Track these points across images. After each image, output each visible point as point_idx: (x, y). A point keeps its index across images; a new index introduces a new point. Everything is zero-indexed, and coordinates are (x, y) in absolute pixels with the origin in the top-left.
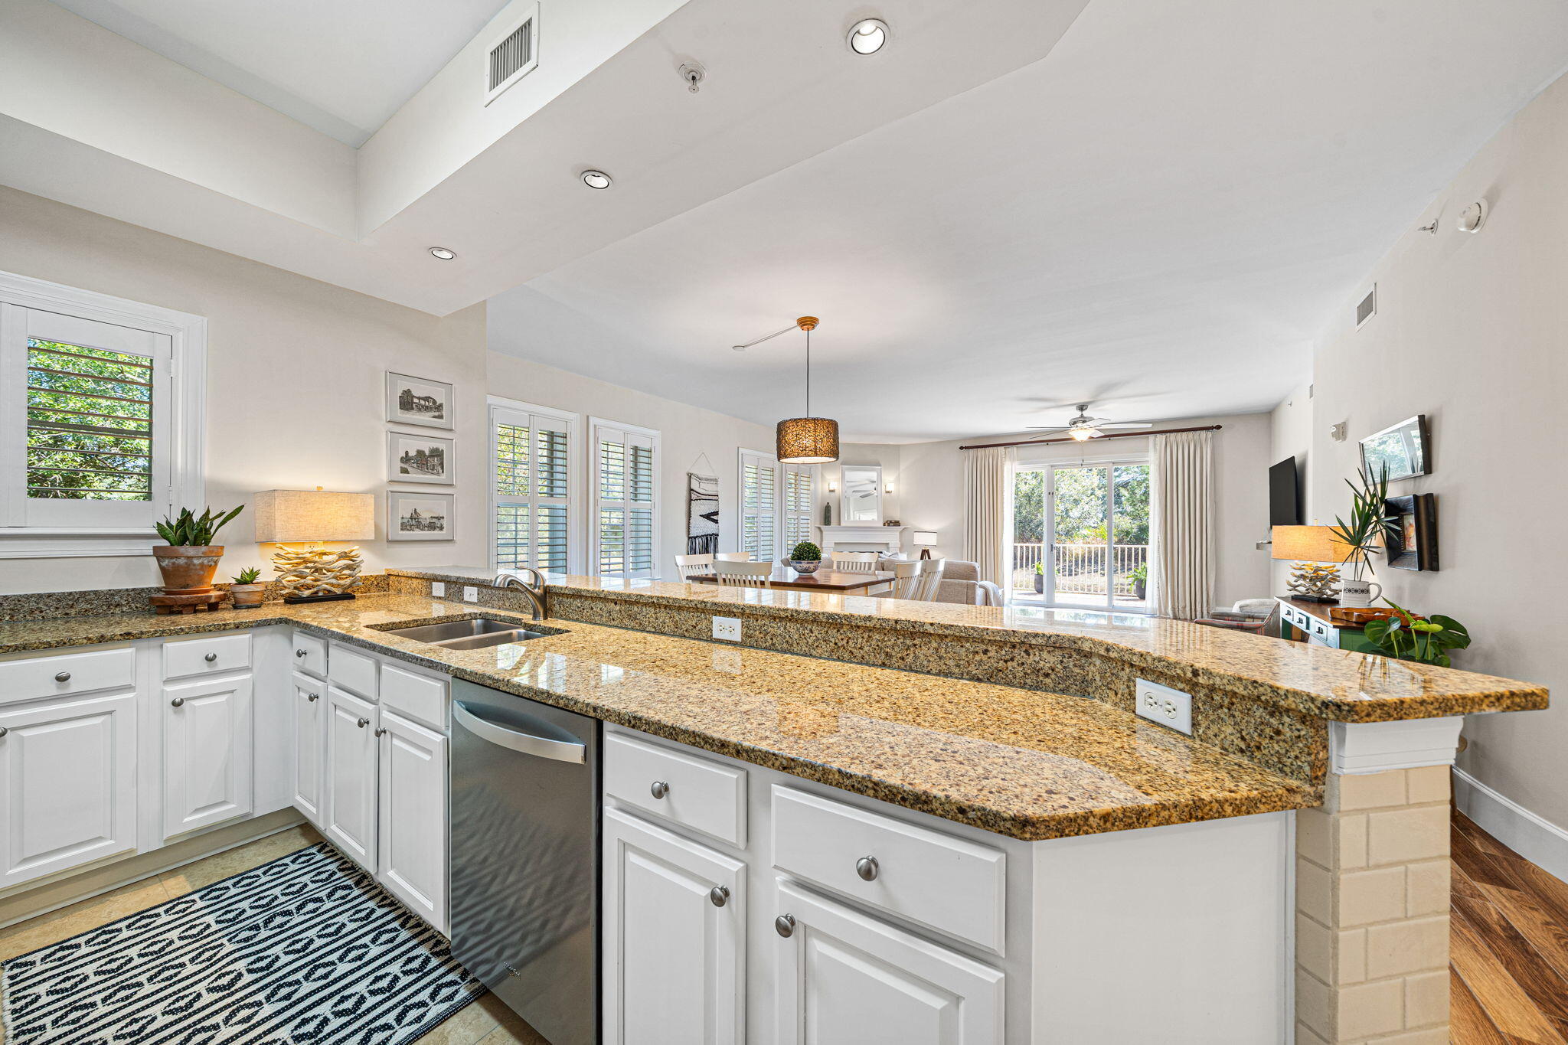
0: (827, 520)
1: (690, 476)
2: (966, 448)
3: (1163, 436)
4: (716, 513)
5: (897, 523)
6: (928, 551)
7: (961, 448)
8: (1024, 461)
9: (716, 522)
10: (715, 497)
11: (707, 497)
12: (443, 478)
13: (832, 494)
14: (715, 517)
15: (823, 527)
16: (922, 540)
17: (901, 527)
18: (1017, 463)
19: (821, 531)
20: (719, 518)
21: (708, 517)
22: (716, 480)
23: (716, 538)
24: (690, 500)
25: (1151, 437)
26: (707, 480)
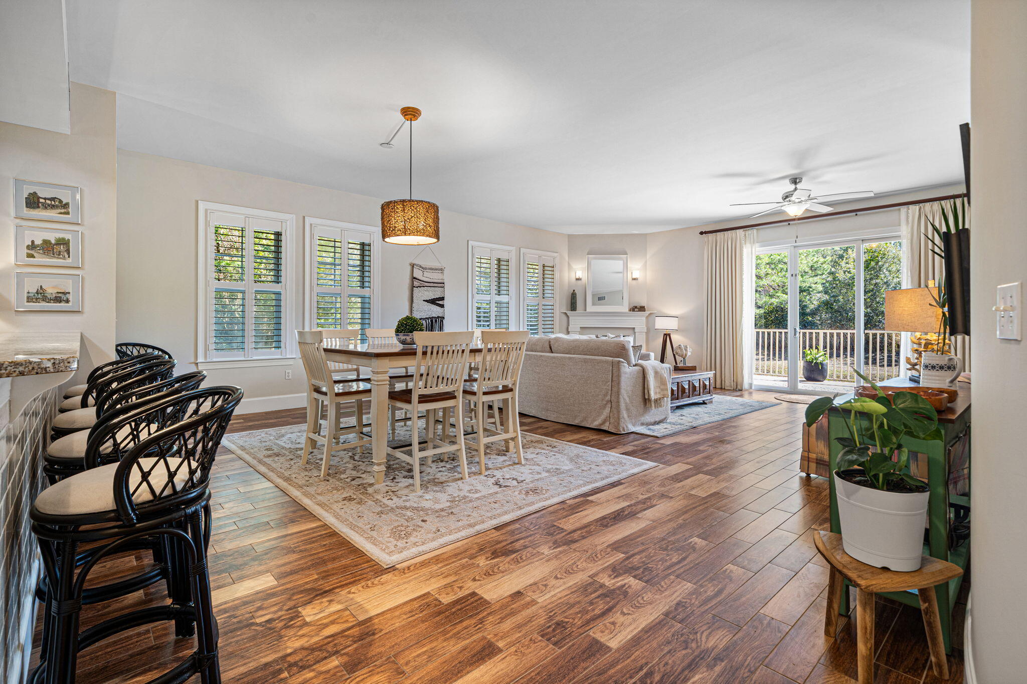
0: (573, 306)
1: (413, 266)
2: (706, 233)
3: (916, 208)
4: (442, 299)
5: (642, 309)
6: (669, 335)
7: (702, 233)
8: (764, 243)
9: (442, 306)
10: (441, 284)
11: (432, 285)
12: (69, 261)
13: (579, 282)
14: (440, 302)
15: (569, 313)
16: (662, 324)
17: (647, 313)
18: (757, 245)
19: (568, 317)
20: (445, 302)
21: (433, 302)
22: (441, 270)
23: (442, 321)
24: (413, 287)
25: (903, 209)
26: (430, 269)
